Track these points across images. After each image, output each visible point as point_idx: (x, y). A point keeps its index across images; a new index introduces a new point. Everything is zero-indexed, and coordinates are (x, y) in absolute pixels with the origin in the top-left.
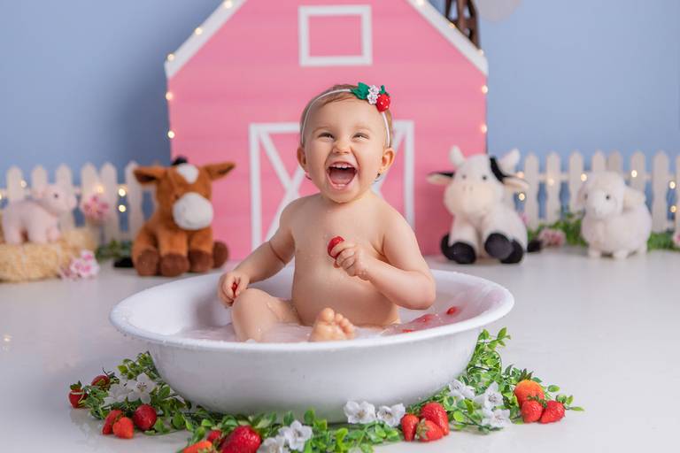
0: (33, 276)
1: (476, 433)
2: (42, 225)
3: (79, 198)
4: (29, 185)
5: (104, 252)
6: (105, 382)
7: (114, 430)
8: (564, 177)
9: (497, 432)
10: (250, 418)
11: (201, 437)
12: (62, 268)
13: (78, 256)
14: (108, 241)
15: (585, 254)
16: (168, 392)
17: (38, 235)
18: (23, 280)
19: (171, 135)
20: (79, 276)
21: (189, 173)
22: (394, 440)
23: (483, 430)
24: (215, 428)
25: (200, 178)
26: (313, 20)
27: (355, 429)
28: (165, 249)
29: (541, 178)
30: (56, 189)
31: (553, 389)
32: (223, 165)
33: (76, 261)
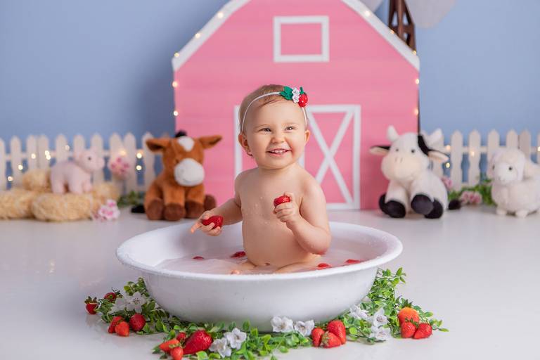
0: (72, 218)
1: (365, 343)
2: (79, 180)
3: (106, 159)
4: (71, 149)
5: (125, 200)
6: (112, 297)
7: (116, 330)
8: (484, 150)
9: (380, 344)
10: (206, 325)
11: (173, 337)
12: (93, 212)
13: (105, 204)
14: (128, 192)
15: (495, 213)
16: (154, 305)
17: (76, 187)
18: (65, 220)
19: (176, 113)
20: (105, 218)
21: (187, 143)
22: (306, 345)
23: (370, 341)
24: (182, 331)
25: (195, 147)
26: (284, 27)
27: (278, 336)
28: (168, 200)
29: (465, 150)
30: (90, 153)
31: (429, 314)
32: (213, 137)
33: (103, 207)
